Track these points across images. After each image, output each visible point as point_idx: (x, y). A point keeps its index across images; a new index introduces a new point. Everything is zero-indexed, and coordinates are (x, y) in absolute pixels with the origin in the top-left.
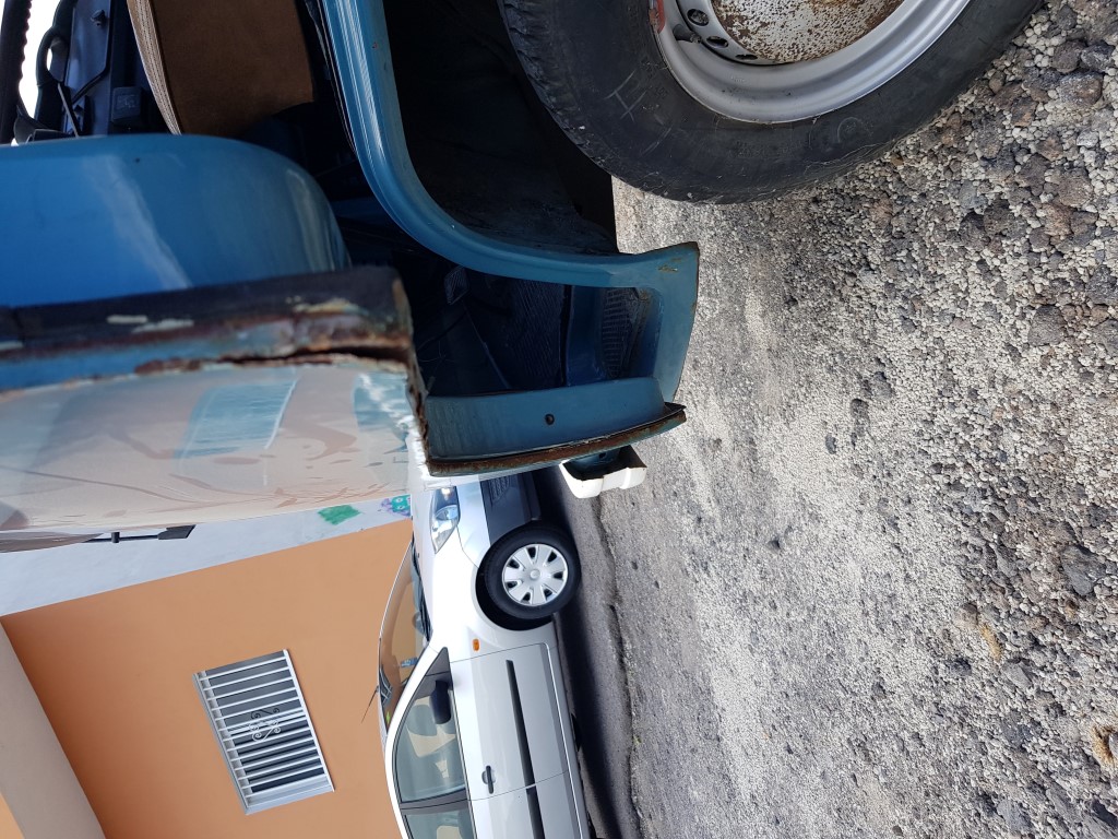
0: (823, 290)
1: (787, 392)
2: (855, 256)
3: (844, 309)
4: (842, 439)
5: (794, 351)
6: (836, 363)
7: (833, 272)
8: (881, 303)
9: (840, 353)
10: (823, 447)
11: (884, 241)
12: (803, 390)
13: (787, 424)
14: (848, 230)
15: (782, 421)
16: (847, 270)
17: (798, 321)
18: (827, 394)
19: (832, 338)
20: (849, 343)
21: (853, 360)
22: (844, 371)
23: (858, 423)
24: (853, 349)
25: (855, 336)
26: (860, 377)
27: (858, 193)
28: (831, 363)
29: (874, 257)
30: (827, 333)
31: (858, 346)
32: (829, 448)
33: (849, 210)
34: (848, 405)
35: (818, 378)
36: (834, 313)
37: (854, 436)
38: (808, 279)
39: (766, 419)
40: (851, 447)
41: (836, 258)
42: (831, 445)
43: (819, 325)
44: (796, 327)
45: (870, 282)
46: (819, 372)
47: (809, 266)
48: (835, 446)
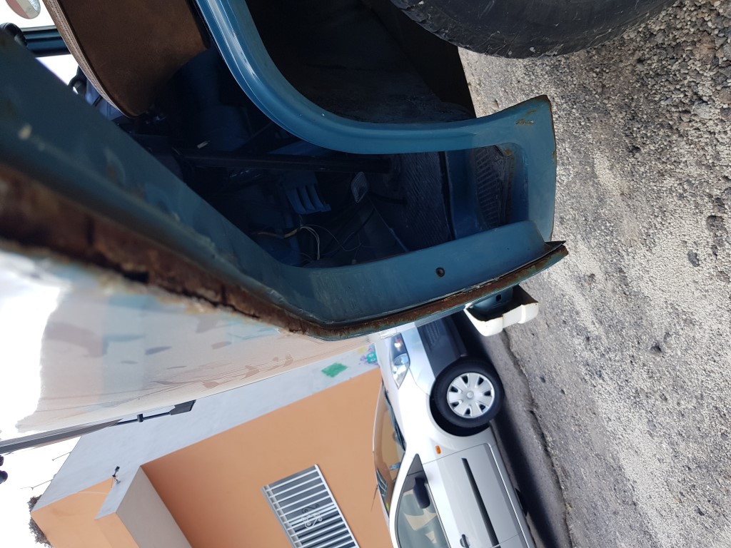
0: (661, 133)
1: (645, 224)
2: (686, 95)
3: (684, 143)
4: (703, 253)
5: (644, 189)
6: (685, 190)
7: (668, 115)
8: (719, 128)
9: (688, 181)
10: (686, 262)
11: (712, 73)
12: (659, 219)
13: (650, 250)
14: (675, 75)
15: (644, 249)
16: (680, 109)
17: (643, 164)
18: (681, 218)
19: (678, 170)
20: (694, 171)
21: (701, 184)
22: (694, 195)
23: (716, 236)
24: (699, 175)
25: (699, 164)
26: (710, 196)
27: (678, 41)
28: (681, 191)
29: (705, 90)
30: (672, 167)
31: (704, 171)
32: (693, 263)
33: (673, 58)
34: (704, 223)
35: (671, 207)
36: (675, 149)
37: (714, 247)
38: (646, 127)
39: (629, 250)
40: (713, 257)
41: (668, 102)
42: (694, 260)
43: (664, 162)
44: (642, 169)
45: (704, 112)
46: (671, 202)
47: (645, 117)
48: (698, 260)
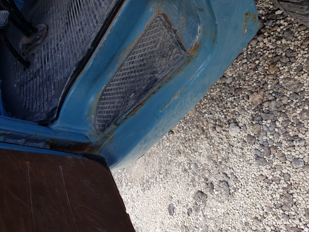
0: (194, 130)
1: (149, 175)
2: (226, 117)
3: (207, 142)
5: (161, 155)
6: (190, 168)
7: (205, 123)
9: (195, 164)
10: (165, 209)
11: (253, 113)
12: (161, 176)
13: (144, 190)
14: (227, 103)
15: (140, 188)
16: (217, 123)
17: (170, 141)
18: (178, 183)
19: (192, 155)
20: (203, 160)
21: (204, 169)
22: (194, 174)
23: (196, 204)
24: (205, 164)
25: (210, 158)
26: (206, 179)
27: (241, 87)
28: (187, 168)
29: (244, 120)
30: (190, 152)
33: (232, 94)
34: (192, 193)
35: (174, 173)
36: (198, 143)
37: (190, 210)
38: (186, 123)
39: (129, 184)
41: (210, 116)
42: (171, 210)
43: (185, 147)
44: (168, 144)
46: (175, 170)
47: (188, 118)
48: (174, 212)
